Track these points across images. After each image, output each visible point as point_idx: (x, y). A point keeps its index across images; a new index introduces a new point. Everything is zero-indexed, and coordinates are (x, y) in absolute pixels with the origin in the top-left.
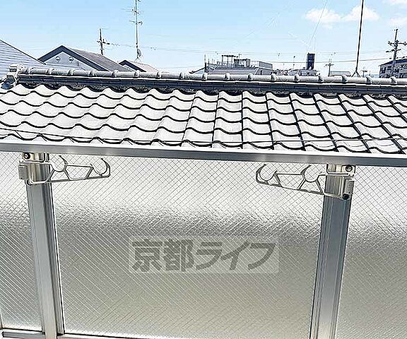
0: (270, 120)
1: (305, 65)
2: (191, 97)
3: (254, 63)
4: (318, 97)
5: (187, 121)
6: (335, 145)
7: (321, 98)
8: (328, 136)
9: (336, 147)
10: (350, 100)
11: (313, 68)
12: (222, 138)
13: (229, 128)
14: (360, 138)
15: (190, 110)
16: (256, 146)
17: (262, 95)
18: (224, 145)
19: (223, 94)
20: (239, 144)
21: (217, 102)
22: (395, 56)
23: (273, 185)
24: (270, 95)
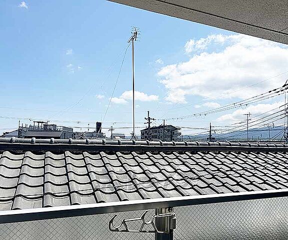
0: (88, 173)
1: (95, 130)
2: (21, 156)
3: (59, 127)
4: (119, 154)
5: (18, 177)
6: (136, 187)
7: (121, 155)
8: (130, 182)
9: (138, 189)
10: (139, 155)
11: (100, 131)
12: (52, 190)
13: (57, 180)
14: (150, 181)
15: (20, 168)
16: (81, 194)
17: (79, 154)
18: (55, 196)
19: (49, 154)
20: (67, 194)
21: (44, 160)
22: (149, 126)
23: (122, 231)
24: (86, 153)
